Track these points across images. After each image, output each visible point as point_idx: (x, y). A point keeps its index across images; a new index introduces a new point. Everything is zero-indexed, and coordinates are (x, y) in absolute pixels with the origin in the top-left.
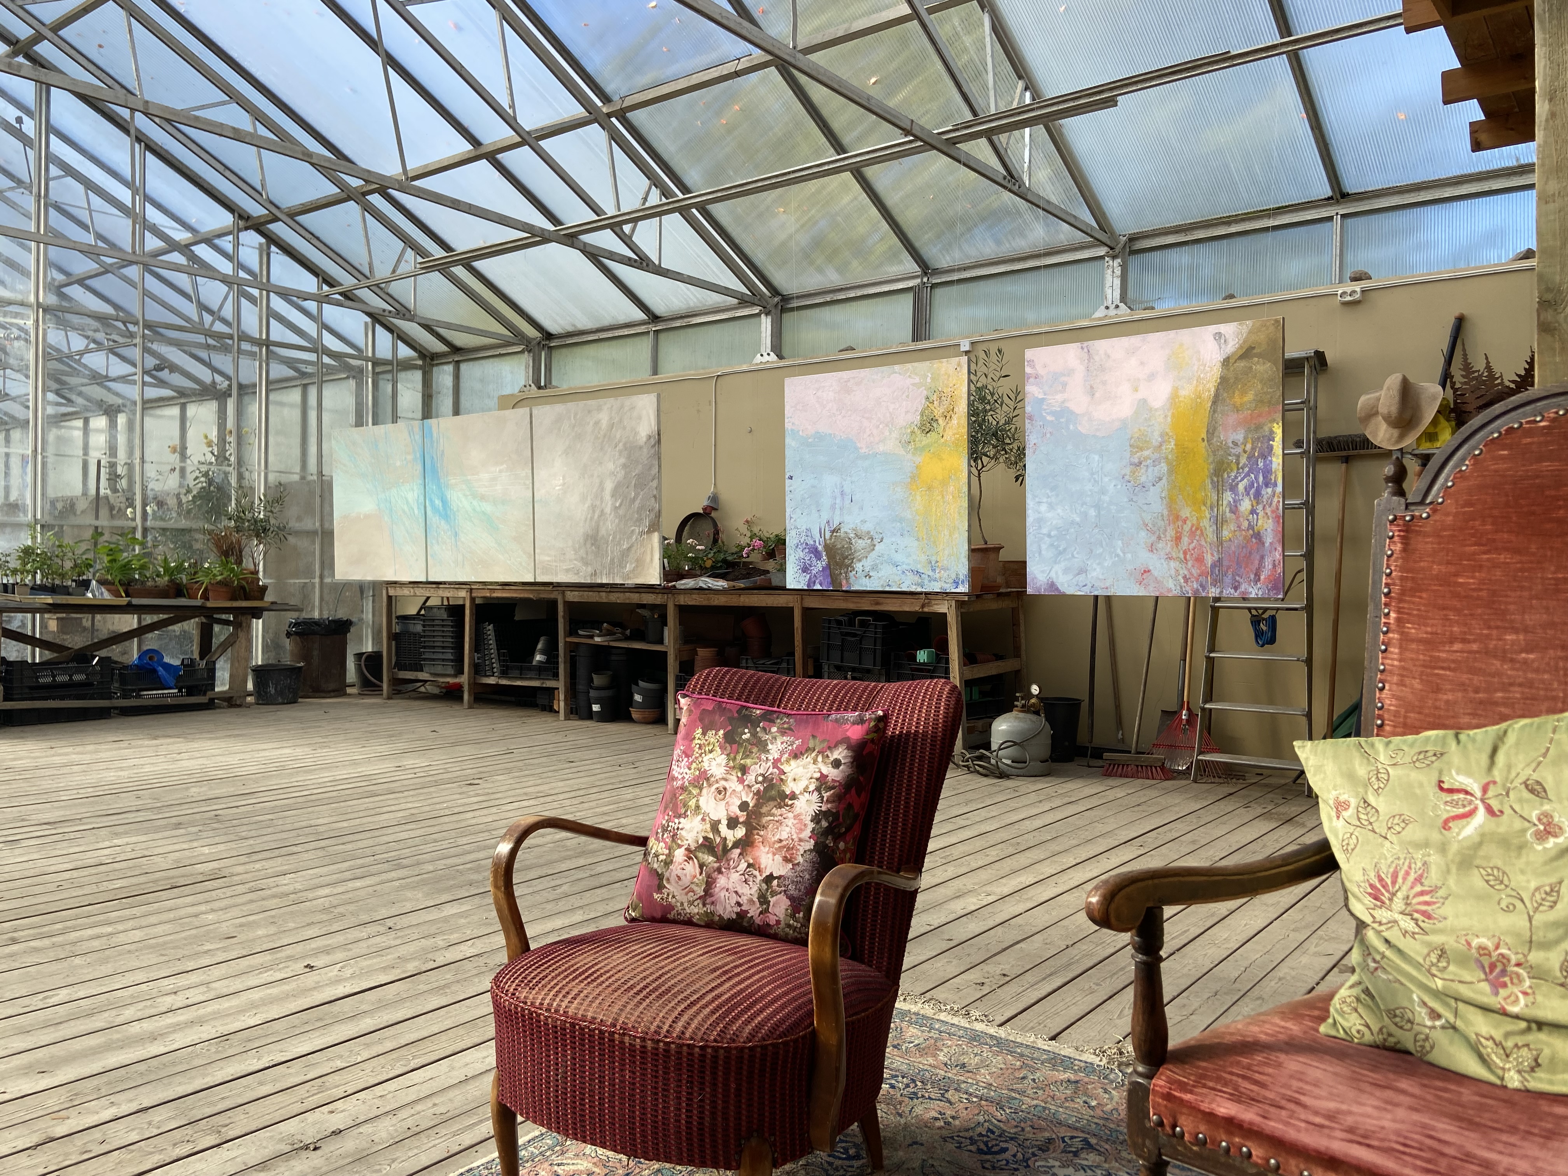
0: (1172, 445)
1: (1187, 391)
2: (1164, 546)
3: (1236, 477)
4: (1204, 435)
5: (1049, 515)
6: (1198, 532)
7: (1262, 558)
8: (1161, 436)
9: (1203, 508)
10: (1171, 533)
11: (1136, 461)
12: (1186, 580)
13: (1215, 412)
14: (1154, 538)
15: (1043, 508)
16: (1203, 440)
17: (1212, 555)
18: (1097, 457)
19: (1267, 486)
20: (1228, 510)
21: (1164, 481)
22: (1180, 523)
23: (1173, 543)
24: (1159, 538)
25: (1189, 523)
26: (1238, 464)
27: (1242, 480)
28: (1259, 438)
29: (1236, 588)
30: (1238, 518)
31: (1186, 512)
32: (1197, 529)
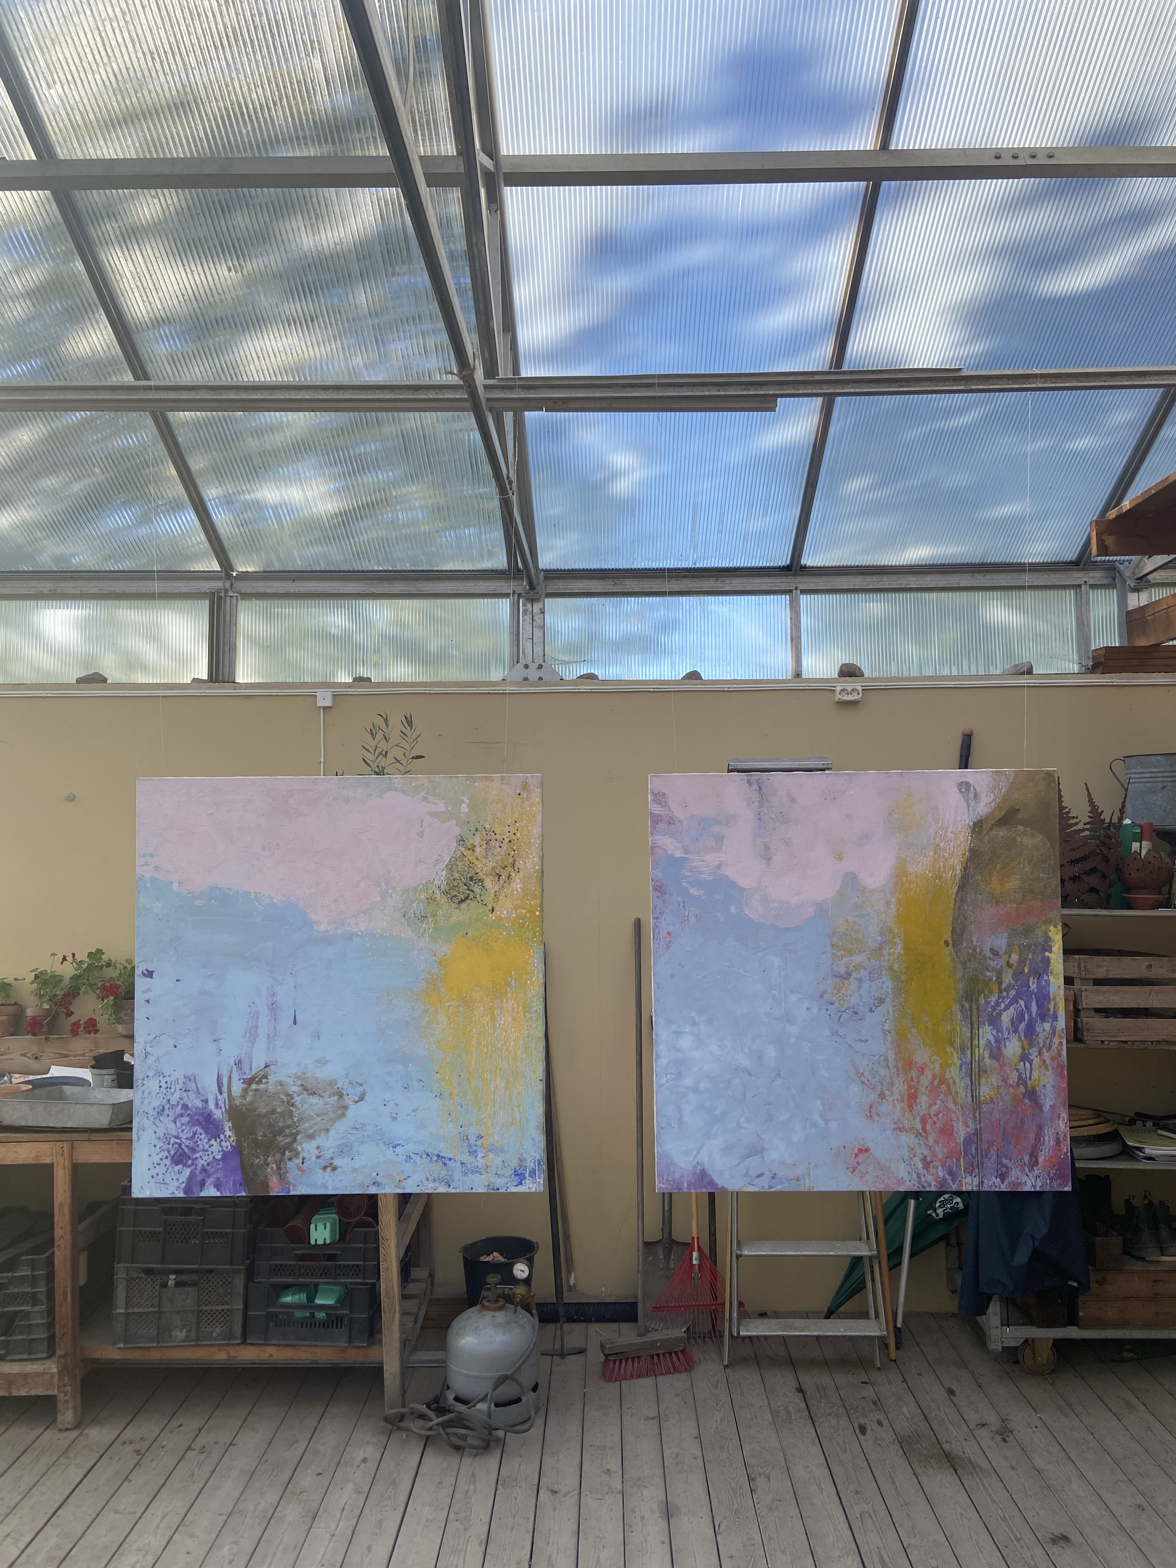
0: (899, 949)
1: (920, 867)
2: (892, 1109)
3: (998, 1004)
4: (948, 936)
5: (696, 1054)
6: (943, 1088)
7: (1040, 1129)
8: (881, 933)
9: (950, 1049)
10: (900, 1088)
11: (842, 970)
12: (926, 1164)
13: (963, 901)
14: (873, 1096)
15: (686, 1042)
16: (947, 943)
17: (966, 1124)
18: (777, 961)
19: (1043, 1020)
20: (987, 1055)
21: (888, 1004)
22: (914, 1073)
23: (905, 1105)
24: (882, 1096)
25: (928, 1073)
26: (1000, 983)
27: (1007, 1008)
28: (1029, 946)
29: (1003, 1177)
30: (1002, 1066)
31: (922, 1056)
32: (941, 1082)
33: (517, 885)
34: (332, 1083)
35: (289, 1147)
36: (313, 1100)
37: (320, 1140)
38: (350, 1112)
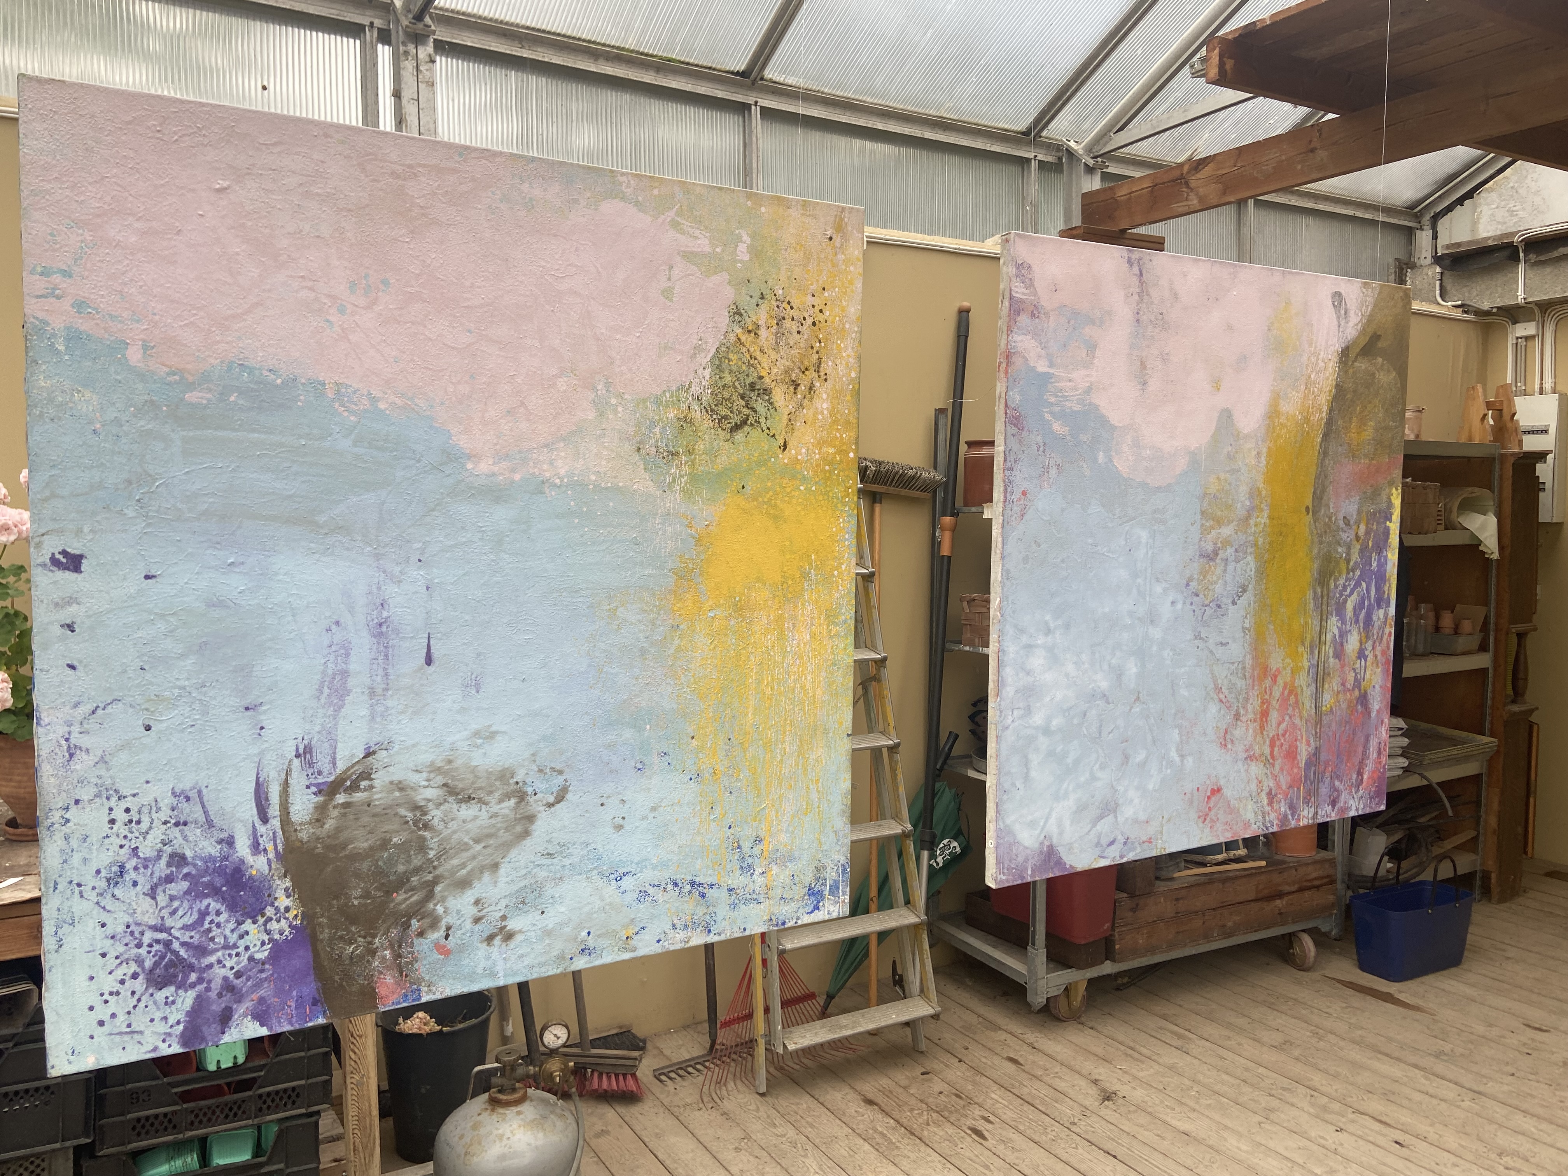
0: (1264, 518)
1: (1291, 407)
2: (1244, 733)
3: (1345, 588)
4: (1309, 502)
5: (1048, 677)
6: (1292, 699)
7: (1367, 740)
8: (1251, 496)
9: (1301, 649)
10: (1254, 704)
11: (1210, 548)
12: (1271, 797)
13: (1325, 454)
14: (1229, 718)
15: (1037, 661)
16: (1307, 508)
17: (1308, 744)
18: (1144, 535)
19: (1379, 607)
20: (1331, 654)
21: (1249, 596)
22: (1268, 682)
23: (1256, 725)
24: (1237, 717)
25: (1280, 681)
26: (1348, 561)
27: (1351, 593)
28: (1374, 514)
29: (1333, 803)
30: (1343, 666)
31: (1276, 662)
32: (1290, 693)
33: (822, 403)
34: (505, 775)
35: (418, 910)
36: (467, 812)
37: (483, 888)
38: (540, 827)
